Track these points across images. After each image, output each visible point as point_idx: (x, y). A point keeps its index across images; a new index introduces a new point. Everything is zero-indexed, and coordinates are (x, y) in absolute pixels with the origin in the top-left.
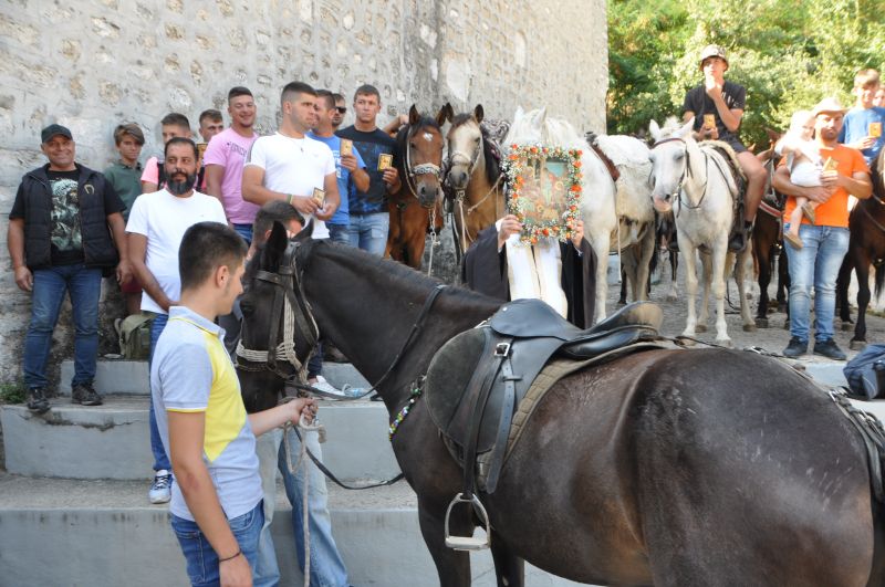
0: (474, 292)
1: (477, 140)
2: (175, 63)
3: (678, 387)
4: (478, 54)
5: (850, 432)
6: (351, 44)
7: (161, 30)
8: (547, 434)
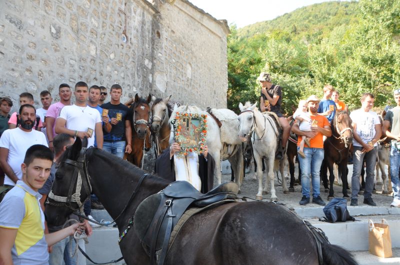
0: (159, 177)
1: (165, 110)
2: (31, 71)
3: (239, 218)
4: (170, 72)
5: (310, 237)
6: (113, 66)
7: (24, 56)
8: (185, 240)
